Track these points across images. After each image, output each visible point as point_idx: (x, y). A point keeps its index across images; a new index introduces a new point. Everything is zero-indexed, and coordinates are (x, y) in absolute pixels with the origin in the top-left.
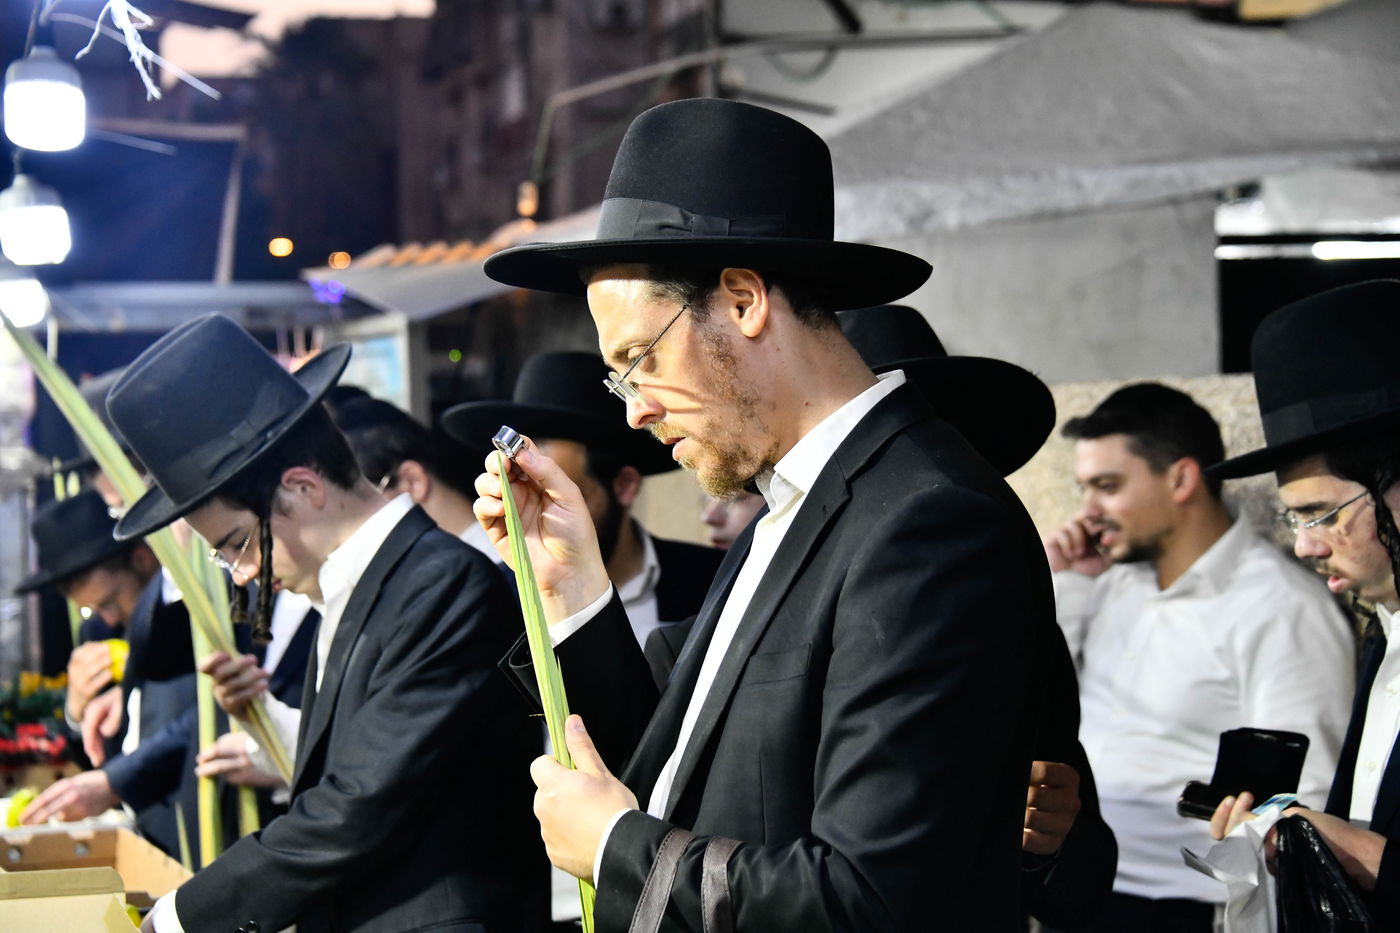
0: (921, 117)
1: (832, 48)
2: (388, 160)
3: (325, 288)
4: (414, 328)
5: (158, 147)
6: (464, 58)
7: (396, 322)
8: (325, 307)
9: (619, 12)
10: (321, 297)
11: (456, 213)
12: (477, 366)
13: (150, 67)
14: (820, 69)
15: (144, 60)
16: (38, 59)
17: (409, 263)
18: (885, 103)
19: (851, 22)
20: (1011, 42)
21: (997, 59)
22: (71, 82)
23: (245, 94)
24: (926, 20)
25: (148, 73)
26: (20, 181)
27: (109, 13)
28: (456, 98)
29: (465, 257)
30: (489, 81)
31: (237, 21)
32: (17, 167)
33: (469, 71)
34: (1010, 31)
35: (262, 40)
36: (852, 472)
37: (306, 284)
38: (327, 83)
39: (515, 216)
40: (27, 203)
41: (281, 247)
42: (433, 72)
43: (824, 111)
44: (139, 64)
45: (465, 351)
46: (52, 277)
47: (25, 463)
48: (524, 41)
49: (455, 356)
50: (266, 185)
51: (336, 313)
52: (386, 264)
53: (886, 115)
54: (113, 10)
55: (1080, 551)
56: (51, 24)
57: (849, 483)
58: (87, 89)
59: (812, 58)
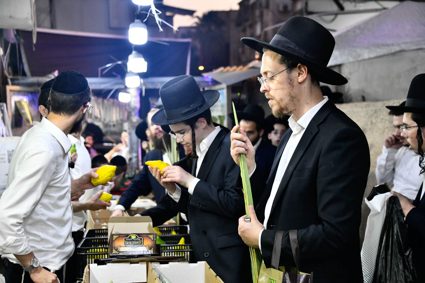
0: (358, 31)
1: (336, 14)
2: (228, 46)
3: (207, 77)
4: (228, 87)
5: (165, 44)
6: (247, 20)
7: (224, 86)
8: (208, 82)
9: (285, 7)
10: (206, 80)
11: (244, 59)
12: (244, 97)
13: (161, 24)
14: (333, 20)
15: (159, 21)
16: (137, 22)
17: (227, 71)
18: (349, 28)
19: (341, 8)
20: (384, 11)
21: (379, 16)
22: (145, 28)
23: (193, 31)
24: (362, 6)
25: (160, 25)
26: (134, 52)
27: (151, 10)
28: (244, 30)
29: (241, 69)
30: (252, 26)
31: (190, 13)
32: (133, 49)
33: (248, 23)
34: (385, 9)
35: (198, 17)
36: (319, 123)
37: (203, 76)
38: (213, 28)
39: (254, 59)
40: (135, 57)
41: (201, 68)
42: (238, 24)
43: (334, 31)
44: (158, 23)
45: (241, 93)
46: (143, 76)
47: (137, 119)
48: (261, 16)
49: (239, 94)
50: (198, 53)
51: (210, 84)
52: (222, 71)
53: (348, 31)
54: (152, 10)
55: (394, 142)
56: (140, 14)
57: (318, 126)
58: (148, 29)
59: (332, 17)
